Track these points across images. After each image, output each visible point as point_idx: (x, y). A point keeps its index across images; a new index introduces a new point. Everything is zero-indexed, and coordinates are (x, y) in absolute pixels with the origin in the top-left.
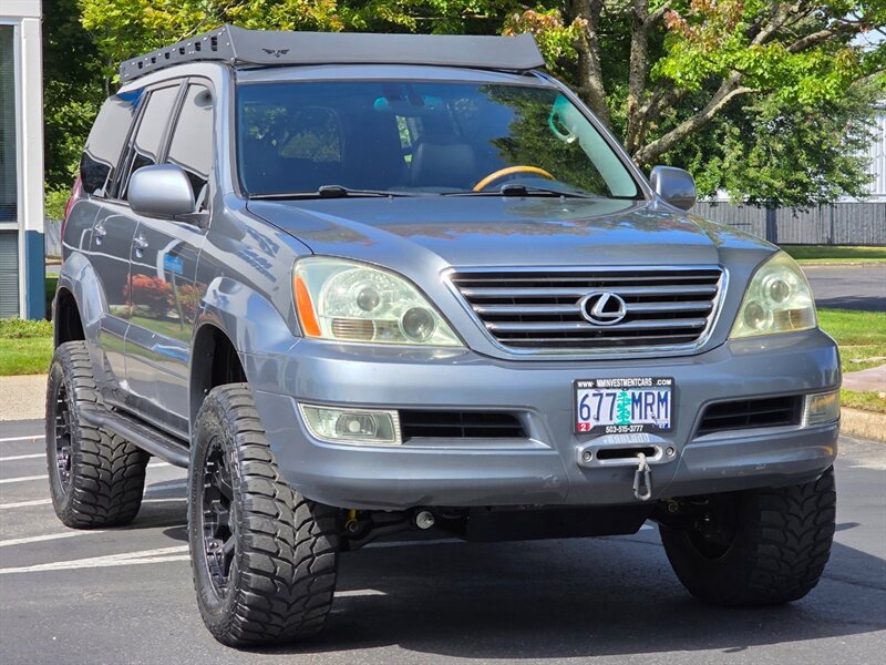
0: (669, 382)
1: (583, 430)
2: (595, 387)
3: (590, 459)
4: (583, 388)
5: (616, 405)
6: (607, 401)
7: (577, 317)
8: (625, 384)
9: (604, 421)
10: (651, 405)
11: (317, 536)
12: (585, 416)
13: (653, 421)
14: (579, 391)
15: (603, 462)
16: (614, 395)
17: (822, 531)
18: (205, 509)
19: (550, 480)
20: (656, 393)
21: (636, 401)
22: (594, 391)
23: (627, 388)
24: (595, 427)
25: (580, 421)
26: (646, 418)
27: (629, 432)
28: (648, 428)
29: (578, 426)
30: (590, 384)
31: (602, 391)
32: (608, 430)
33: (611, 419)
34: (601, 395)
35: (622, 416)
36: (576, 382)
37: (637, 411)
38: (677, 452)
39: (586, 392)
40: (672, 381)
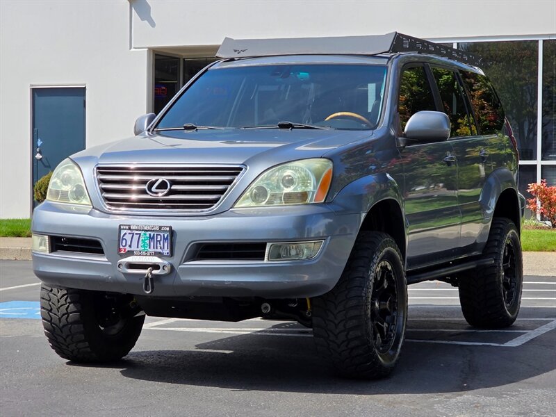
0: (168, 229)
1: (122, 252)
2: (130, 229)
3: (122, 268)
4: (123, 229)
5: (140, 242)
6: (136, 237)
7: (143, 192)
8: (145, 228)
9: (134, 248)
10: (160, 241)
11: (70, 303)
12: (124, 244)
13: (160, 250)
14: (122, 231)
15: (130, 271)
16: (140, 234)
17: (351, 333)
19: (107, 278)
20: (162, 234)
21: (151, 238)
22: (129, 231)
23: (147, 231)
24: (128, 251)
25: (121, 247)
26: (157, 248)
27: (146, 255)
28: (157, 254)
29: (119, 249)
30: (127, 227)
31: (133, 232)
32: (135, 253)
33: (138, 247)
34: (133, 234)
35: (144, 246)
36: (120, 226)
37: (152, 244)
38: (172, 268)
39: (125, 231)
40: (170, 228)
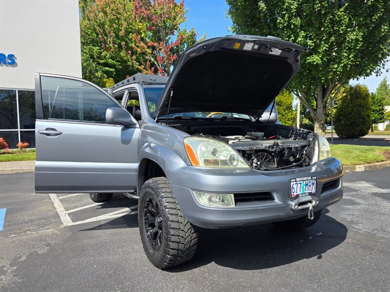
0: (316, 178)
1: (293, 197)
2: (296, 181)
3: (296, 207)
5: (301, 188)
6: (299, 185)
8: (304, 179)
9: (298, 193)
10: (310, 186)
11: (193, 234)
12: (293, 191)
13: (311, 191)
15: (300, 207)
16: (301, 183)
18: (145, 217)
19: (283, 215)
20: (312, 181)
21: (307, 185)
22: (295, 183)
23: (304, 181)
24: (296, 195)
25: (292, 193)
26: (309, 190)
27: (305, 196)
28: (310, 194)
29: (291, 195)
30: (294, 180)
31: (298, 182)
32: (300, 196)
33: (300, 192)
34: (297, 184)
35: (303, 190)
36: (290, 180)
37: (307, 188)
39: (293, 183)
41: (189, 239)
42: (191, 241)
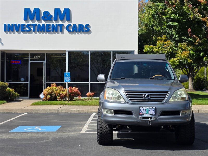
0: (155, 108)
2: (142, 108)
3: (141, 119)
5: (146, 111)
6: (144, 110)
7: (142, 97)
8: (147, 108)
9: (144, 113)
10: (152, 111)
11: (108, 128)
12: (141, 112)
15: (143, 119)
19: (135, 121)
20: (153, 109)
21: (149, 110)
24: (142, 114)
27: (148, 115)
28: (151, 114)
29: (139, 113)
31: (144, 108)
32: (144, 114)
36: (139, 107)
37: (149, 112)
38: (156, 118)
39: (141, 108)
40: (155, 107)
41: (106, 130)
42: (107, 131)
